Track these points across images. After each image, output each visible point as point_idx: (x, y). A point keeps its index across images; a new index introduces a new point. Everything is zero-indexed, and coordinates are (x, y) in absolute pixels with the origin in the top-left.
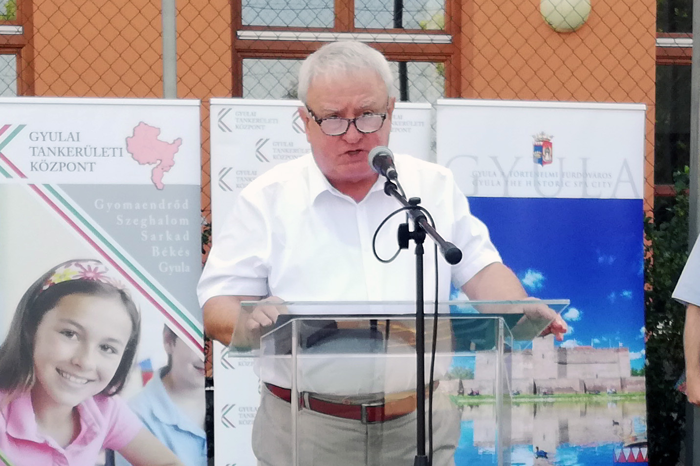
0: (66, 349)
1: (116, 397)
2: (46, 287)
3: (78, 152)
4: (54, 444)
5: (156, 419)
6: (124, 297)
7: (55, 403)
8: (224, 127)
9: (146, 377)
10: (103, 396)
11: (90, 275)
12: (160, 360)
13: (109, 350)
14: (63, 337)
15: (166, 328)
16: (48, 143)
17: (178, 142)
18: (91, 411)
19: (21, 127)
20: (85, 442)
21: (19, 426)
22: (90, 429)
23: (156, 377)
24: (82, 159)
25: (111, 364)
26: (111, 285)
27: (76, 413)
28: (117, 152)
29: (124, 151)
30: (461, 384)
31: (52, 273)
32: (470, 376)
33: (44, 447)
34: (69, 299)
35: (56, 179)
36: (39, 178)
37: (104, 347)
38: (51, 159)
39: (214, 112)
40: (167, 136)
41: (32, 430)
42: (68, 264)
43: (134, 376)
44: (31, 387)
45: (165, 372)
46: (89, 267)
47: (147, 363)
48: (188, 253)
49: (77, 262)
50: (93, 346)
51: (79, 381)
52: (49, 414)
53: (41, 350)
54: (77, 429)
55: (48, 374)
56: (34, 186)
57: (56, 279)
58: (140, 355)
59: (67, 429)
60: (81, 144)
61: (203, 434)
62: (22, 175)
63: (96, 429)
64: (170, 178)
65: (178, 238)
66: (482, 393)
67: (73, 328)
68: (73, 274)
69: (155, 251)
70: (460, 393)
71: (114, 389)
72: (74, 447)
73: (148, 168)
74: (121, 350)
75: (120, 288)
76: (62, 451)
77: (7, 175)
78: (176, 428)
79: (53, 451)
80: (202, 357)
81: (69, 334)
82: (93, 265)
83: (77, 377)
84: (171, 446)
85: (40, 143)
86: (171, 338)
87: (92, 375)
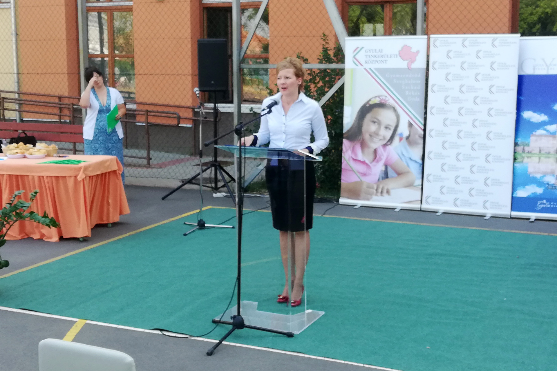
0: (373, 128)
1: (389, 146)
2: (368, 105)
3: (382, 56)
4: (367, 161)
5: (403, 155)
6: (395, 110)
7: (368, 147)
8: (435, 46)
9: (401, 139)
10: (385, 145)
11: (383, 101)
12: (406, 133)
13: (388, 129)
14: (372, 124)
15: (409, 122)
16: (371, 54)
17: (418, 52)
18: (381, 151)
19: (362, 48)
20: (378, 162)
21: (356, 154)
22: (380, 157)
23: (404, 140)
24: (383, 59)
25: (389, 134)
26: (390, 105)
27: (375, 151)
28: (396, 56)
29: (398, 56)
30: (524, 149)
31: (370, 100)
32: (528, 145)
33: (364, 163)
34: (375, 110)
35: (373, 66)
36: (367, 66)
37: (386, 128)
38: (372, 59)
39: (432, 40)
40: (414, 50)
41: (360, 156)
42: (376, 97)
43: (396, 139)
44: (360, 141)
45: (408, 138)
46: (383, 98)
47: (401, 134)
48: (419, 94)
49: (379, 96)
50: (382, 127)
51: (377, 139)
52: (366, 150)
53: (364, 128)
54: (375, 157)
55: (367, 137)
56: (366, 69)
57: (371, 103)
58: (399, 131)
59: (372, 157)
60: (382, 54)
61: (421, 162)
62: (362, 65)
63: (382, 157)
64: (414, 66)
65: (415, 88)
66: (533, 152)
67: (376, 120)
68: (377, 101)
69: (407, 93)
70: (523, 152)
71: (389, 143)
72: (374, 163)
73: (406, 62)
74: (392, 129)
75: (393, 106)
76: (369, 164)
77: (357, 65)
78: (410, 159)
79: (367, 164)
80: (422, 133)
81: (374, 122)
82: (384, 98)
83: (376, 138)
84: (408, 165)
85: (369, 54)
86: (410, 125)
87: (381, 138)
